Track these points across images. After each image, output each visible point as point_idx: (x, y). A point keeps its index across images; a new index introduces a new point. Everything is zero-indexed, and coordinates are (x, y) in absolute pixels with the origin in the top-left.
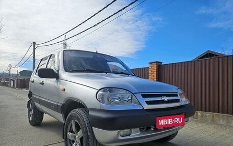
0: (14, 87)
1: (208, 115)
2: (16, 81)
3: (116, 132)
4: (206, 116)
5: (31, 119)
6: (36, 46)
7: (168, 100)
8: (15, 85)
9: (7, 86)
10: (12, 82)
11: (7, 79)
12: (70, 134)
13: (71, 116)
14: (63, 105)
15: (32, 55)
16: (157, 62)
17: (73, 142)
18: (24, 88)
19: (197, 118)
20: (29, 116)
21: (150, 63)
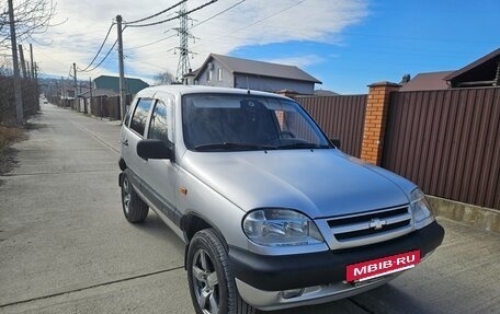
0: (86, 112)
1: (487, 214)
2: (89, 100)
3: (275, 294)
4: (482, 217)
5: (127, 210)
6: (123, 26)
7: (383, 226)
8: (89, 108)
9: (73, 108)
10: (82, 101)
11: (71, 93)
12: (197, 271)
13: (198, 242)
14: (185, 217)
15: (117, 45)
16: (389, 85)
17: (204, 285)
18: (107, 116)
19: (461, 219)
20: (124, 204)
21: (371, 86)
